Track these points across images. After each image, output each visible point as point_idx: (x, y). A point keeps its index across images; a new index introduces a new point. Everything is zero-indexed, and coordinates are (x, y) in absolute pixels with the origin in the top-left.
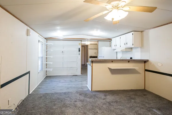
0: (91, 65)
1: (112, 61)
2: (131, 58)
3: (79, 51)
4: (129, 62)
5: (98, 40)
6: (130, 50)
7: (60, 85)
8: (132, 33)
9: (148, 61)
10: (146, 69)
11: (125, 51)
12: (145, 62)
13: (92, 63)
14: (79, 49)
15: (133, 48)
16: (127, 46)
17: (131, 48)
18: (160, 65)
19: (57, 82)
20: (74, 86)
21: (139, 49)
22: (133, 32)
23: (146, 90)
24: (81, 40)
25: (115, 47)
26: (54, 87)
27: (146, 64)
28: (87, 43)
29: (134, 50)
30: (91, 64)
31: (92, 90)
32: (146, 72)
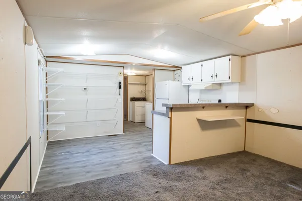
0: (170, 116)
1: (203, 107)
2: (220, 101)
3: (120, 88)
4: (226, 107)
5: (155, 68)
6: (218, 87)
7: (96, 159)
8: (228, 58)
9: (252, 105)
10: (247, 118)
11: (211, 88)
12: (247, 107)
13: (171, 111)
14: (120, 83)
15: (223, 83)
16: (216, 79)
17: (220, 84)
18: (274, 111)
19: (83, 153)
20: (125, 158)
21: (237, 86)
22: (230, 57)
23: (247, 152)
24: (123, 65)
25: (190, 82)
26: (85, 167)
27: (247, 110)
28: (130, 72)
29: (224, 88)
30: (170, 113)
31: (171, 163)
32: (247, 123)
